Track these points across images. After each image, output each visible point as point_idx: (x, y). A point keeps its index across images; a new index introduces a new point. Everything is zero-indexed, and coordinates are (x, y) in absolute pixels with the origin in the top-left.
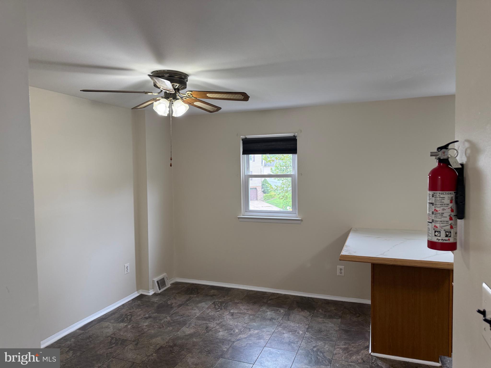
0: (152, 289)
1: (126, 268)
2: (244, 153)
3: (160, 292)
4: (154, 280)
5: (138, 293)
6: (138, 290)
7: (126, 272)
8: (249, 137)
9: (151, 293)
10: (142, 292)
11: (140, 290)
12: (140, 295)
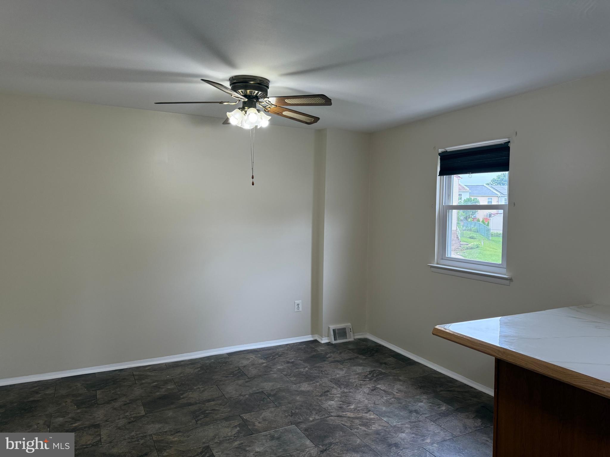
0: (328, 337)
1: (296, 304)
2: (441, 174)
3: (334, 342)
4: (330, 327)
5: (313, 337)
6: (313, 333)
7: (296, 310)
8: (450, 149)
9: (324, 341)
10: (317, 337)
11: (316, 335)
12: (315, 340)
